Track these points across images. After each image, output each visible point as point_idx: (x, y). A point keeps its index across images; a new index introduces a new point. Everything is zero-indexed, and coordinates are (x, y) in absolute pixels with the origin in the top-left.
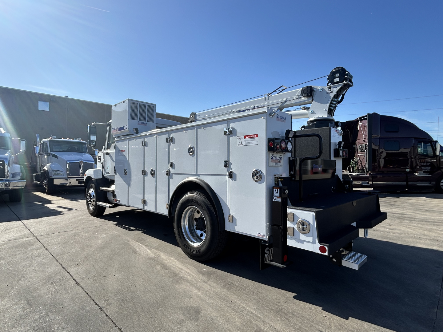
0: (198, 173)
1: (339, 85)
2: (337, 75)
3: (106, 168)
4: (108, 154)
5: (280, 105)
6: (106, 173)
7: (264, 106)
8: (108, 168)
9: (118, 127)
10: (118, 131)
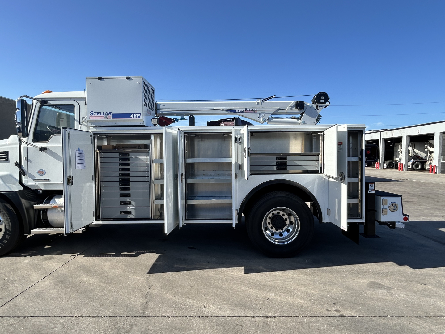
1: (324, 106)
2: (323, 98)
3: (33, 171)
4: (43, 149)
5: (273, 112)
6: (35, 180)
7: (257, 110)
8: (41, 173)
9: (109, 112)
10: (110, 117)
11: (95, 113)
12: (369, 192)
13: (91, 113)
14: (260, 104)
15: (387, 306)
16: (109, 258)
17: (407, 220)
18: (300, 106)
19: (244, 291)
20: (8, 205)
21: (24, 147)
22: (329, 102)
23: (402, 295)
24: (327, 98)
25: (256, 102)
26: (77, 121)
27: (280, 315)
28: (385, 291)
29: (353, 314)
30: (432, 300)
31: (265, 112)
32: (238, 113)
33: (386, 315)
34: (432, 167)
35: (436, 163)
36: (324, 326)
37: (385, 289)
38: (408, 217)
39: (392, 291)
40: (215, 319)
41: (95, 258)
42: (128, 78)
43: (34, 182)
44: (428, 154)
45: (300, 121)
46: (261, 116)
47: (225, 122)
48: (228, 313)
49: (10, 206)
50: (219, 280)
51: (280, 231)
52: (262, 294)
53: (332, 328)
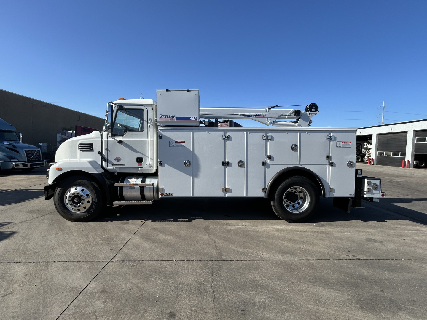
0: (301, 163)
1: (314, 113)
2: (314, 107)
3: (112, 158)
4: (120, 142)
5: (277, 117)
6: (113, 165)
7: (265, 115)
8: (118, 159)
9: (174, 116)
10: (175, 120)
11: (163, 116)
12: (358, 176)
13: (160, 116)
14: (268, 111)
15: (385, 253)
16: (171, 223)
17: (384, 196)
18: (297, 113)
19: (283, 244)
20: (94, 183)
21: (105, 140)
22: (318, 111)
23: (392, 246)
24: (316, 108)
25: (265, 109)
26: (146, 121)
27: (317, 259)
28: (379, 244)
29: (365, 258)
30: (412, 249)
31: (271, 117)
32: (252, 117)
33: (387, 258)
34: (370, 160)
35: (373, 157)
36: (350, 265)
37: (379, 243)
38: (385, 194)
39: (384, 244)
40: (274, 262)
41: (160, 223)
42: (188, 91)
43: (112, 166)
44: (367, 150)
45: (297, 125)
46: (268, 120)
47: (220, 123)
48: (280, 257)
49: (96, 184)
50: (260, 237)
51: (293, 203)
52: (297, 246)
53: (356, 266)
